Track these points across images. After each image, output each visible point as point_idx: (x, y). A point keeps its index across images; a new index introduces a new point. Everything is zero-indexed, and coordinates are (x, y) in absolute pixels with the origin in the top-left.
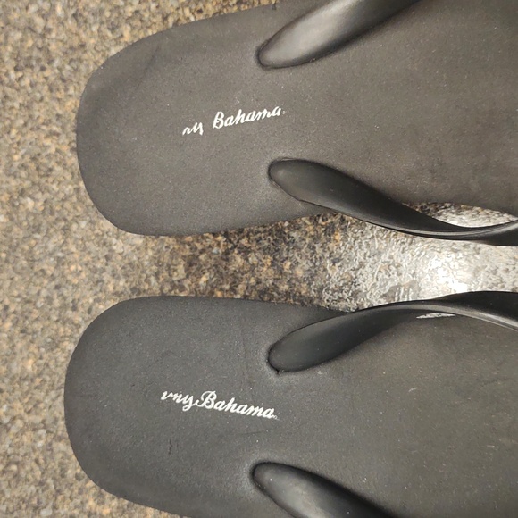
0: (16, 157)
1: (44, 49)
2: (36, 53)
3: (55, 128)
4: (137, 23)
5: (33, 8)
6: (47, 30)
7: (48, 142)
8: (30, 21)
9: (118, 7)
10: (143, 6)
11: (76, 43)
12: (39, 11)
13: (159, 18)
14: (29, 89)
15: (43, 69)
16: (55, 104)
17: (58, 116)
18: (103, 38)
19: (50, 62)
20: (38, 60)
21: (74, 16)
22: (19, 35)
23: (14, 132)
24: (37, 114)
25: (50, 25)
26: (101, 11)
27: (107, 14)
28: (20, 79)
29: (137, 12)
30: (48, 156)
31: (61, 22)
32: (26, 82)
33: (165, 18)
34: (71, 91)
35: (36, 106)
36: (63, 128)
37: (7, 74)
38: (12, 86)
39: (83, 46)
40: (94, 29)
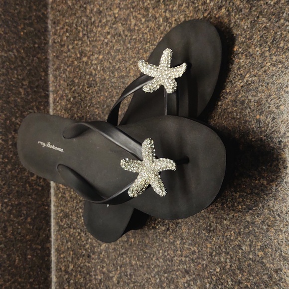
0: (88, 116)
1: (95, 81)
2: (93, 82)
3: (98, 106)
4: (119, 71)
5: (92, 68)
6: (96, 75)
7: (96, 110)
8: (91, 72)
9: (114, 66)
10: (121, 65)
11: (103, 78)
12: (93, 68)
13: (125, 69)
14: (91, 94)
15: (95, 87)
16: (98, 98)
17: (99, 102)
18: (110, 76)
19: (97, 85)
20: (94, 84)
21: (103, 69)
22: (88, 77)
23: (87, 108)
24: (93, 101)
25: (97, 73)
26: (110, 67)
27: (111, 68)
28: (89, 91)
29: (119, 67)
30: (96, 115)
31: (99, 72)
32: (90, 91)
33: (126, 69)
34: (102, 94)
35: (93, 99)
36: (100, 105)
37: (85, 89)
38: (87, 93)
39: (105, 79)
40: (108, 73)
